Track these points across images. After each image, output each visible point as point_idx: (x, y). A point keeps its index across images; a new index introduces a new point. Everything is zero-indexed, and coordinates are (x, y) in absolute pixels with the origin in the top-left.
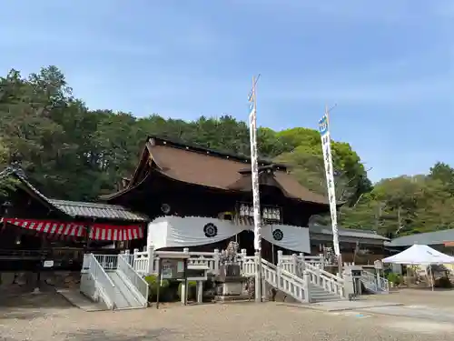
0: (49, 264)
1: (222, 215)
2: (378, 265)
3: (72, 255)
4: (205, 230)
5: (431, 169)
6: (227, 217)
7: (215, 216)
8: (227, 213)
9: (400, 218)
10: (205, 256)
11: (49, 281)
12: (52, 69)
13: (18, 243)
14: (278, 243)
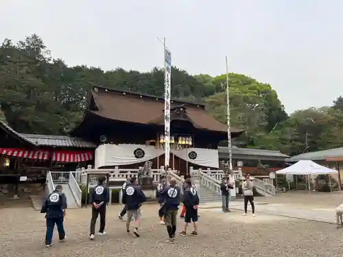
0: (23, 179)
1: (148, 142)
2: (272, 175)
3: (40, 172)
4: (135, 153)
5: (334, 102)
6: (152, 144)
7: (143, 143)
8: (152, 141)
9: (307, 140)
10: (132, 172)
11: (25, 190)
12: (35, 37)
13: (8, 164)
14: (193, 161)
